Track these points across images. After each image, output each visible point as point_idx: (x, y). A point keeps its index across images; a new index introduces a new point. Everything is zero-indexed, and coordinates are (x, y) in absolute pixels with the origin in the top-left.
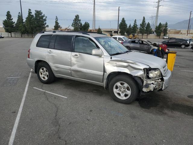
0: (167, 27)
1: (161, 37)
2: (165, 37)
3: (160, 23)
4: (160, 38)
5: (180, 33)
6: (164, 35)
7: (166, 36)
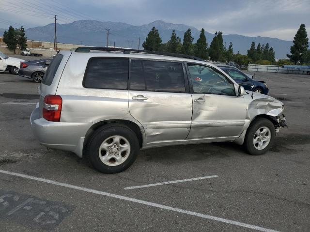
0: (24, 35)
1: (17, 51)
2: (25, 53)
3: (11, 26)
4: (15, 53)
5: (42, 47)
6: (23, 49)
7: (27, 51)
